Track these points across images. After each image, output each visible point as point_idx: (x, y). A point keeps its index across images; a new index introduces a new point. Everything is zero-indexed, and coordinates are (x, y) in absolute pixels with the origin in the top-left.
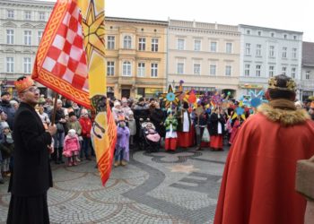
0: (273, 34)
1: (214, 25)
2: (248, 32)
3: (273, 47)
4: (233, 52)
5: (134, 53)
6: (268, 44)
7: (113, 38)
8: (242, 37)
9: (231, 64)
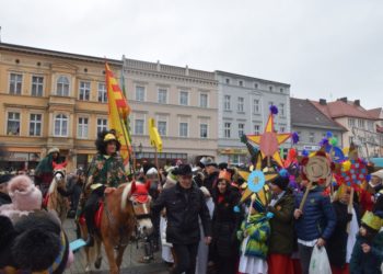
0: (256, 86)
1: (184, 69)
2: (228, 80)
3: (257, 102)
4: (208, 106)
5: (73, 102)
6: (252, 98)
7: (41, 79)
8: (220, 87)
9: (208, 123)
